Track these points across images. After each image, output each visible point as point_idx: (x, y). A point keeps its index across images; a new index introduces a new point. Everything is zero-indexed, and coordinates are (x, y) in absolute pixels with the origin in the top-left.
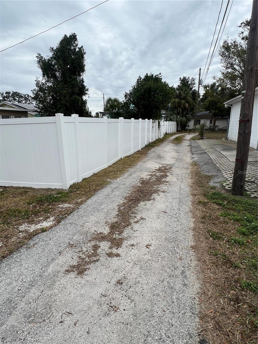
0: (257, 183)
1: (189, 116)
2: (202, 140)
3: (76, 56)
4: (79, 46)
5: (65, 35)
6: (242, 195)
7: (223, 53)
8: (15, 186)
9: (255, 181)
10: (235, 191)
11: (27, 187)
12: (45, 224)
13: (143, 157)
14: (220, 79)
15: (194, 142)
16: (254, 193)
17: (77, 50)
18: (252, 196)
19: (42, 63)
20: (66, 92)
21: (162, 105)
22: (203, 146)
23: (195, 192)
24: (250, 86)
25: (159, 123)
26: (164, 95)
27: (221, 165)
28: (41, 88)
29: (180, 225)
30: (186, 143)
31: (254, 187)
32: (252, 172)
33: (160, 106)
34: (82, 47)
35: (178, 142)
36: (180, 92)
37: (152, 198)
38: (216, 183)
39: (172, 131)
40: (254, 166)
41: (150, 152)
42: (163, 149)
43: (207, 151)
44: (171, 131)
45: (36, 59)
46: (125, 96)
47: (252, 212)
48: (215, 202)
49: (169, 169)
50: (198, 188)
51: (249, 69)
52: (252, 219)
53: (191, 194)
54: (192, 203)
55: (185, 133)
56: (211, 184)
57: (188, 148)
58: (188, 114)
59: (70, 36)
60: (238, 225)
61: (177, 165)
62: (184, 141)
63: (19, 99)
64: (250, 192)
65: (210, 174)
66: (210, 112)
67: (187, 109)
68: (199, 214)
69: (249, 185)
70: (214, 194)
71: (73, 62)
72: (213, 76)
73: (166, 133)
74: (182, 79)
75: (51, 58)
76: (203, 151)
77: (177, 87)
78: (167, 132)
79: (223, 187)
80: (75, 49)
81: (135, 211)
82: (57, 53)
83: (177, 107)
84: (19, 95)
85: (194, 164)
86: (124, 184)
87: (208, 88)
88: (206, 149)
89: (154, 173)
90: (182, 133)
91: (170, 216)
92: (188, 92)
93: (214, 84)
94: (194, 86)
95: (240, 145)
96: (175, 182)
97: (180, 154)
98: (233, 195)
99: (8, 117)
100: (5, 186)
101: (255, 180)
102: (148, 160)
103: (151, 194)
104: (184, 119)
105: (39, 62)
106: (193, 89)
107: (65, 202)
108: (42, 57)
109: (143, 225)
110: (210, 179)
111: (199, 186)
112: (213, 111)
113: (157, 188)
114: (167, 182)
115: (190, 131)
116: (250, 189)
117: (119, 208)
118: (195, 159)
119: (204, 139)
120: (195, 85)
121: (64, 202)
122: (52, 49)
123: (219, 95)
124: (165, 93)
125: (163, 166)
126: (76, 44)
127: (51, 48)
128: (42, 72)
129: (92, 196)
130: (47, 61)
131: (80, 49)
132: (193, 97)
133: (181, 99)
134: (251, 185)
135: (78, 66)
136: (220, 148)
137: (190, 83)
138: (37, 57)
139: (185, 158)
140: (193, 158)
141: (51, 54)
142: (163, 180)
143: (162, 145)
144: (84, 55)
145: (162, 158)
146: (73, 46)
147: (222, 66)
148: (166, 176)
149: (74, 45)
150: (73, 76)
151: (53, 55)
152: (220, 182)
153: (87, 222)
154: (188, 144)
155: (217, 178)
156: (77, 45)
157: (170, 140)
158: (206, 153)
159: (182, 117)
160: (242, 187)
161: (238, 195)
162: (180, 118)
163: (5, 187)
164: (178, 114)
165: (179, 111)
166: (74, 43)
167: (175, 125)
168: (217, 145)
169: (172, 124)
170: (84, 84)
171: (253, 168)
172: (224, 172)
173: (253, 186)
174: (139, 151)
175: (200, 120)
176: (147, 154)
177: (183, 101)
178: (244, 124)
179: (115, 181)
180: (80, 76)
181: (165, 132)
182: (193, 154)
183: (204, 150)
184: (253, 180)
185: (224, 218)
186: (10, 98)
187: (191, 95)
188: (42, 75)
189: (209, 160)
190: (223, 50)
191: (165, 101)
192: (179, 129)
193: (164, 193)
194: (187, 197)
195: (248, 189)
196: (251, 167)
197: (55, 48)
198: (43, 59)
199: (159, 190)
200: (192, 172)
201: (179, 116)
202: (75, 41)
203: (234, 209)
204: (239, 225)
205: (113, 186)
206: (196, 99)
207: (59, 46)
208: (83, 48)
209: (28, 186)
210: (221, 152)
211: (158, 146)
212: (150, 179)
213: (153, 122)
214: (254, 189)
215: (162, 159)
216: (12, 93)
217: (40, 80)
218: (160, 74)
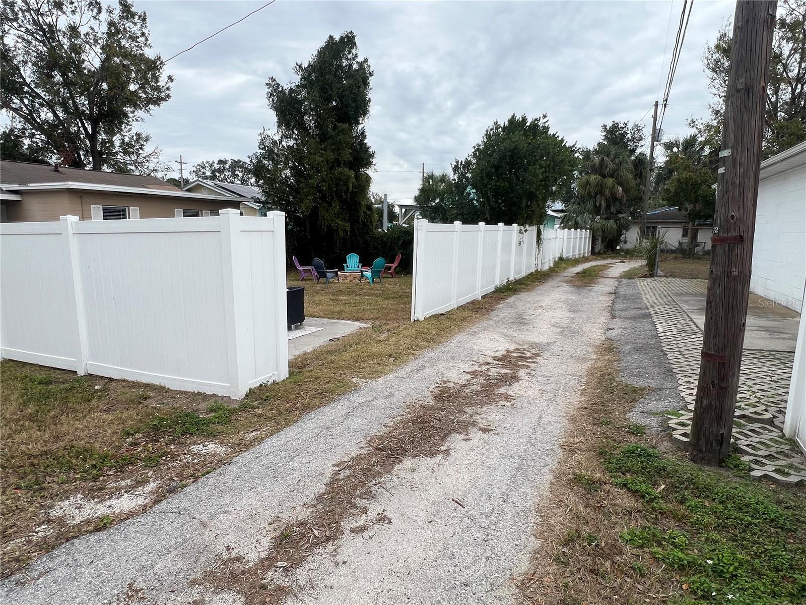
0: (780, 425)
1: (626, 216)
2: (650, 280)
3: (351, 81)
4: (360, 59)
5: (331, 37)
6: (721, 466)
7: (717, 62)
8: (130, 379)
9: (775, 420)
10: (700, 451)
11: (154, 385)
12: (124, 503)
13: (476, 320)
14: (708, 126)
15: (628, 285)
16: (764, 461)
17: (355, 66)
18: (756, 473)
19: (278, 97)
20: (321, 159)
21: (544, 191)
22: (648, 296)
23: (577, 440)
24: (742, 137)
25: (539, 233)
26: (551, 165)
27: (680, 357)
28: (270, 151)
29: (487, 558)
30: (606, 285)
31: (770, 440)
32: (774, 385)
33: (538, 193)
34: (366, 60)
35: (585, 281)
36: (603, 160)
37: (443, 448)
38: (650, 413)
39: (577, 253)
40: (782, 366)
41: (500, 306)
42: (539, 298)
43: (652, 312)
44: (574, 252)
45: (266, 90)
46: (453, 169)
47: (744, 539)
48: (625, 485)
49: (530, 358)
50: (590, 427)
51: (740, 86)
52: (736, 569)
53: (562, 447)
54: (556, 477)
55: (612, 258)
56: (635, 417)
57: (606, 301)
58: (622, 213)
59: (342, 38)
60: (681, 588)
61: (555, 348)
62: (602, 280)
63: (244, 174)
64: (752, 458)
65: (642, 383)
66: (680, 210)
67: (620, 201)
68: (559, 521)
69: (751, 431)
70: (631, 453)
71: (344, 94)
72: (689, 120)
73: (561, 259)
74: (608, 128)
75: (297, 86)
76: (643, 311)
77: (596, 147)
78: (564, 256)
79: (667, 430)
80: (350, 66)
81: (377, 487)
82: (309, 75)
83: (593, 194)
84: (243, 168)
85: (609, 347)
86: (391, 395)
87: (675, 149)
88: (652, 306)
89: (484, 368)
90: (604, 259)
91: (469, 521)
92: (623, 158)
93: (693, 139)
94: (640, 144)
95: (714, 312)
96: (533, 399)
97: (579, 314)
98: (695, 462)
99: (196, 214)
100: (110, 378)
101: (776, 414)
102: (485, 329)
103: (446, 436)
104: (611, 223)
105: (271, 95)
106: (638, 151)
107: (214, 436)
108: (278, 84)
109: (373, 545)
110: (634, 400)
111: (597, 423)
112: (690, 207)
113: (471, 416)
114: (507, 398)
115: (629, 254)
116: (754, 448)
117: (337, 473)
118: (613, 334)
119: (657, 276)
120: (642, 142)
121: (212, 436)
122: (300, 67)
123: (705, 165)
124: (553, 161)
125: (517, 349)
126: (353, 55)
127: (297, 64)
128: (277, 118)
129: (287, 425)
130: (287, 92)
131: (361, 64)
132: (635, 170)
133: (604, 176)
134: (761, 434)
135: (353, 102)
136: (694, 305)
137: (629, 136)
138: (267, 84)
139: (586, 328)
140: (611, 329)
141: (297, 79)
142: (502, 390)
143: (541, 287)
144: (370, 78)
145: (525, 324)
146: (347, 59)
147: (715, 94)
148: (515, 378)
149: (350, 56)
150: (340, 124)
151: (301, 79)
152: (662, 414)
153: (225, 513)
154: (611, 289)
155: (657, 397)
156: (356, 56)
157: (565, 274)
158: (649, 316)
159: (606, 219)
160: (723, 440)
161: (709, 463)
162: (602, 221)
163: (111, 380)
164: (597, 211)
165: (598, 204)
166: (350, 52)
167: (585, 238)
168: (687, 294)
169: (578, 236)
170: (365, 142)
171: (780, 371)
172: (685, 379)
173: (766, 437)
174: (473, 303)
175: (655, 228)
176: (492, 310)
177: (610, 181)
178: (727, 249)
179: (372, 384)
180: (358, 123)
181: (557, 255)
182: (614, 317)
183: (647, 308)
184: (768, 416)
185: (640, 552)
186: (226, 174)
187: (631, 166)
188: (276, 124)
189: (653, 337)
190: (716, 56)
191: (551, 180)
192: (599, 246)
193: (486, 436)
194: (547, 456)
195: (748, 446)
196: (774, 368)
197: (305, 65)
198: (280, 89)
199: (474, 424)
200: (591, 373)
201: (599, 217)
202: (352, 48)
203: (684, 517)
204: (684, 587)
205: (357, 398)
206: (644, 174)
207: (314, 59)
208: (367, 62)
209: (156, 382)
210: (693, 317)
211: (529, 290)
212: (465, 385)
213: (520, 232)
214: (767, 446)
215: (526, 327)
216: (230, 163)
217: (270, 135)
218: (545, 116)
